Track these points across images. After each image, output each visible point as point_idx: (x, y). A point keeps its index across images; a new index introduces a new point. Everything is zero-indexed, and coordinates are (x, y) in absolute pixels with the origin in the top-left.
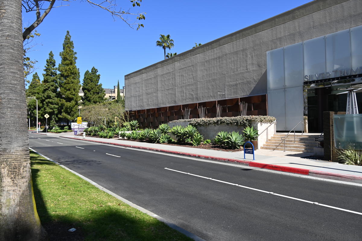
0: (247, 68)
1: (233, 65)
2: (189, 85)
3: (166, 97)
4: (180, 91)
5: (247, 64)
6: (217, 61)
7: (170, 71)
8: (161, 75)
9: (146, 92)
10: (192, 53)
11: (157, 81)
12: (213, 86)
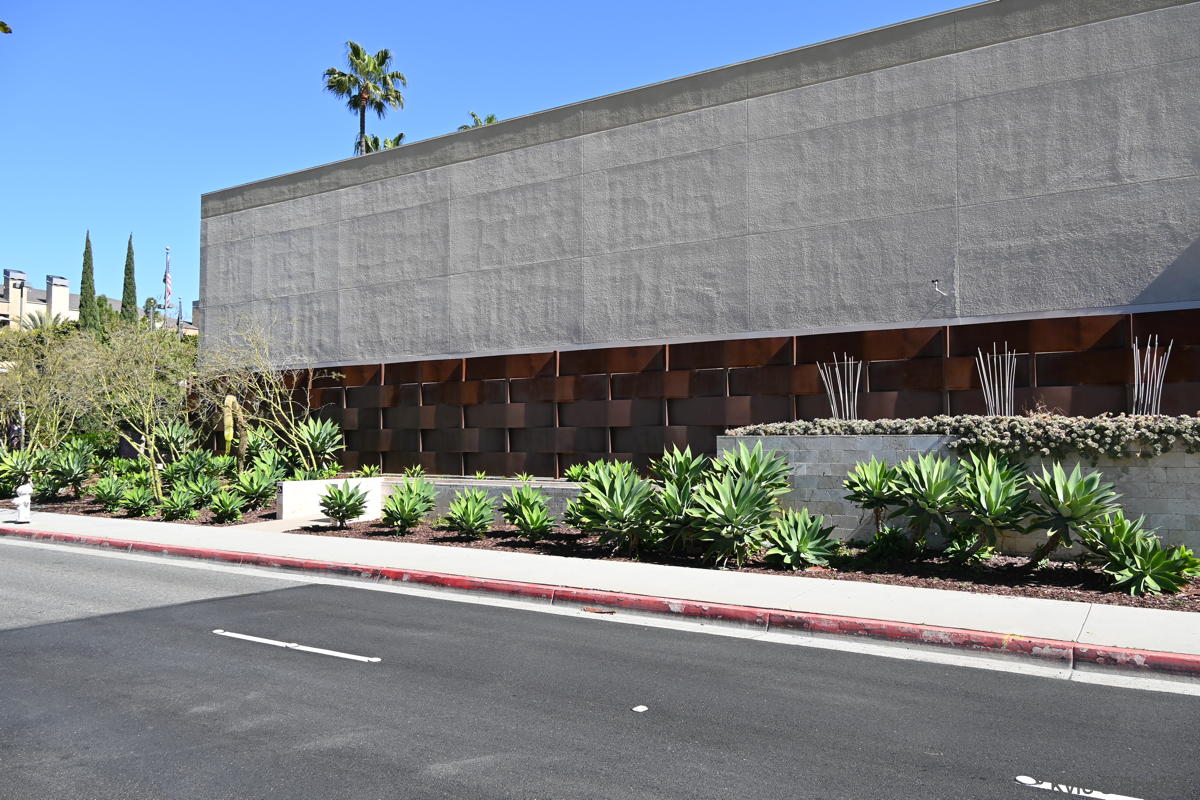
0: (1113, 168)
1: (1010, 152)
2: (680, 250)
3: (505, 307)
4: (614, 279)
5: (1116, 147)
6: (891, 134)
7: (540, 179)
8: (477, 197)
9: (364, 278)
10: (704, 92)
11: (447, 226)
12: (860, 257)
